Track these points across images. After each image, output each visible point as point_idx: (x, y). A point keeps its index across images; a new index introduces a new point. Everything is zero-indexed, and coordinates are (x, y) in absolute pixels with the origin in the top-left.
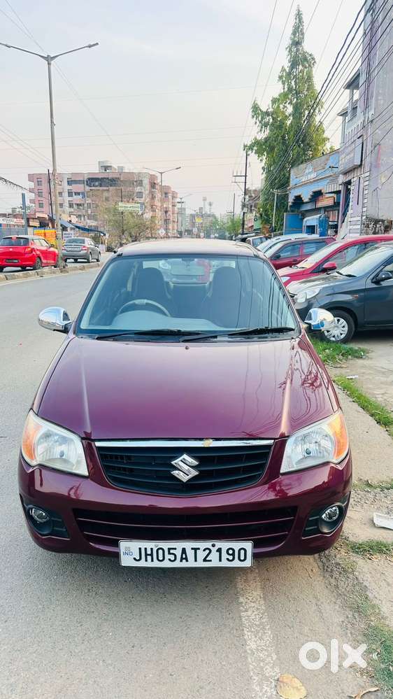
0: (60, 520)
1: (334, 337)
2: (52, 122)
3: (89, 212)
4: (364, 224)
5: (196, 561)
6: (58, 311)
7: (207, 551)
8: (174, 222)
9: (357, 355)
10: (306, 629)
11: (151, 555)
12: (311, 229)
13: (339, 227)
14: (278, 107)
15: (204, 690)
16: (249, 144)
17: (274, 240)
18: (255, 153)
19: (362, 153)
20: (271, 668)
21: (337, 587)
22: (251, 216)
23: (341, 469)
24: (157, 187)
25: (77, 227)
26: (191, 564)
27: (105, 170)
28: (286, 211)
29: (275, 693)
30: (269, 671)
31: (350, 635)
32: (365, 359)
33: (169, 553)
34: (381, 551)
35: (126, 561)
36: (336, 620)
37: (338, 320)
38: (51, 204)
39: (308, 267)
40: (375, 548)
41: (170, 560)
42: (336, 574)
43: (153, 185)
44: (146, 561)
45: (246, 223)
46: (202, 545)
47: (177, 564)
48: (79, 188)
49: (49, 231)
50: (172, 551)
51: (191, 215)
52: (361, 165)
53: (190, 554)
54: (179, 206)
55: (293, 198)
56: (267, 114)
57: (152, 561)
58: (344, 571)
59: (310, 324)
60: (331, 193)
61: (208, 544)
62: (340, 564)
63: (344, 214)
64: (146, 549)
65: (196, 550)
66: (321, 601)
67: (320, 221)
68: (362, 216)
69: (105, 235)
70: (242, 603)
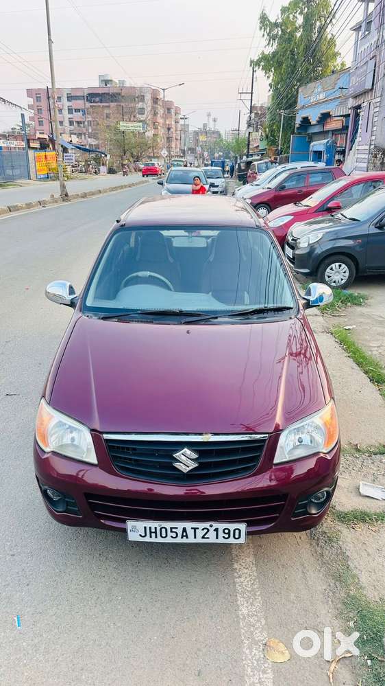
0: (73, 501)
1: (335, 282)
2: (50, 40)
3: (90, 131)
4: (372, 154)
5: (195, 538)
6: (65, 285)
7: (206, 531)
8: (176, 139)
9: (356, 302)
10: (292, 596)
11: (156, 532)
12: (318, 156)
13: (346, 154)
14: (288, 17)
15: (201, 653)
16: (256, 58)
17: (280, 168)
18: (262, 69)
19: (374, 75)
20: (260, 632)
21: (322, 555)
22: (256, 135)
23: (330, 458)
24: (160, 103)
25: (78, 148)
26: (191, 540)
27: (106, 85)
28: (293, 133)
29: (262, 656)
30: (258, 636)
31: (330, 602)
32: (364, 306)
33: (171, 531)
34: (364, 521)
35: (133, 537)
36: (320, 588)
37: (340, 266)
38: (50, 110)
39: (313, 206)
40: (359, 517)
41: (172, 537)
42: (322, 543)
43: (155, 100)
44: (151, 537)
45: (251, 143)
46: (201, 525)
47: (179, 540)
48: (80, 104)
49: (50, 153)
50: (173, 530)
51: (195, 132)
52: (372, 89)
53: (190, 533)
54: (182, 122)
55: (301, 119)
56: (276, 25)
57: (156, 537)
58: (329, 540)
59: (308, 300)
60: (341, 116)
61: (207, 525)
62: (326, 533)
63: (352, 141)
64: (150, 528)
65: (195, 529)
66: (307, 568)
67: (327, 146)
68: (370, 145)
69: (106, 156)
70: (236, 569)
